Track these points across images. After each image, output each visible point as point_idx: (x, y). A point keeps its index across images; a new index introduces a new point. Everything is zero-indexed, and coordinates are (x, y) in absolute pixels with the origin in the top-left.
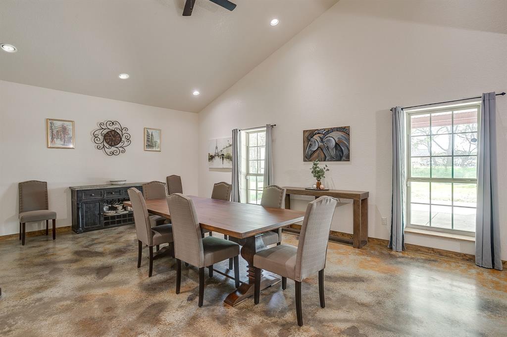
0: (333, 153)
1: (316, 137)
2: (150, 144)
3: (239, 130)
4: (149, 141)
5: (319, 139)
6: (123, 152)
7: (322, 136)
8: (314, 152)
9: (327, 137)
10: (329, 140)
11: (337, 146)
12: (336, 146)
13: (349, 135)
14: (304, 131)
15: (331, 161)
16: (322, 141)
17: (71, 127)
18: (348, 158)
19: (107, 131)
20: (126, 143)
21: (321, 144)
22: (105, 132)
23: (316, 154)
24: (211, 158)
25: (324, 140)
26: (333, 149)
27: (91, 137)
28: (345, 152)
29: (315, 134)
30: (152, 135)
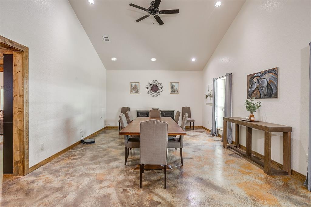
0: (266, 91)
1: (255, 80)
2: (173, 90)
3: (216, 79)
4: (172, 89)
5: (256, 81)
6: (159, 95)
7: (258, 78)
8: (254, 91)
9: (261, 79)
10: (263, 81)
11: (269, 85)
12: (267, 86)
13: (277, 75)
14: (248, 75)
15: (264, 98)
16: (258, 82)
17: (138, 85)
18: (276, 96)
19: (152, 85)
20: (161, 91)
21: (258, 85)
22: (151, 86)
23: (255, 93)
24: (207, 97)
25: (260, 81)
26: (265, 89)
27: (146, 88)
28: (274, 91)
29: (255, 77)
30: (174, 86)
